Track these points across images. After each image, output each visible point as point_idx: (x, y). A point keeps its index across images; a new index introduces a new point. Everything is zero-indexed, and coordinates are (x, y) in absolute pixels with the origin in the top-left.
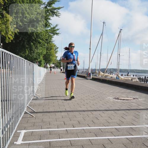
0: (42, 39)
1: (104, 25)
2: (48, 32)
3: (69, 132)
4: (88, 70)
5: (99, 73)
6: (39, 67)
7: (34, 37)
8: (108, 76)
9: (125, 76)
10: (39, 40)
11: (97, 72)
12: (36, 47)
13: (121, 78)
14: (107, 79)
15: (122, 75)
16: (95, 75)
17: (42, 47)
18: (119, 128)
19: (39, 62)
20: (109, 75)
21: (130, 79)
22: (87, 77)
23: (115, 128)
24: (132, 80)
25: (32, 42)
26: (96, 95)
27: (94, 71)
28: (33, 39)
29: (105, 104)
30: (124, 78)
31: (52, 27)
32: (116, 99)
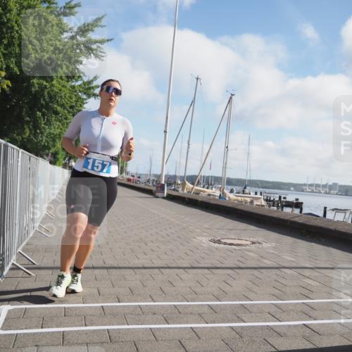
0: (62, 106)
1: (199, 83)
2: (76, 91)
3: (107, 311)
4: (159, 177)
5: (184, 185)
6: (50, 166)
7: (44, 100)
8: (202, 191)
9: (238, 193)
10: (55, 106)
11: (179, 182)
12: (48, 123)
13: (229, 198)
14: (200, 200)
15: (232, 191)
16: (174, 190)
17: (60, 122)
18: (217, 305)
19: (52, 154)
20: (205, 189)
21: (248, 200)
22: (155, 192)
23: (209, 305)
24: (252, 202)
25: (40, 111)
26: (172, 233)
27: (171, 181)
28: (42, 105)
29: (190, 253)
30: (236, 198)
31: (86, 79)
32: (215, 242)
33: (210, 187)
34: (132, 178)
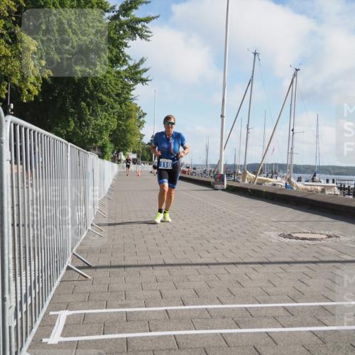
2: (121, 77)
3: (172, 315)
4: (216, 166)
5: (245, 173)
6: (100, 160)
7: (88, 88)
8: (265, 181)
9: (307, 181)
10: (100, 95)
11: (240, 172)
12: (94, 113)
13: (297, 187)
14: (265, 190)
15: (299, 180)
16: (234, 180)
17: (106, 112)
18: (294, 307)
19: (99, 147)
20: (268, 179)
21: (319, 188)
22: (214, 184)
23: (284, 307)
24: (323, 191)
26: (236, 228)
27: (231, 171)
28: (86, 94)
29: (258, 250)
30: (305, 187)
32: (285, 237)
33: (274, 175)
34: (187, 170)
